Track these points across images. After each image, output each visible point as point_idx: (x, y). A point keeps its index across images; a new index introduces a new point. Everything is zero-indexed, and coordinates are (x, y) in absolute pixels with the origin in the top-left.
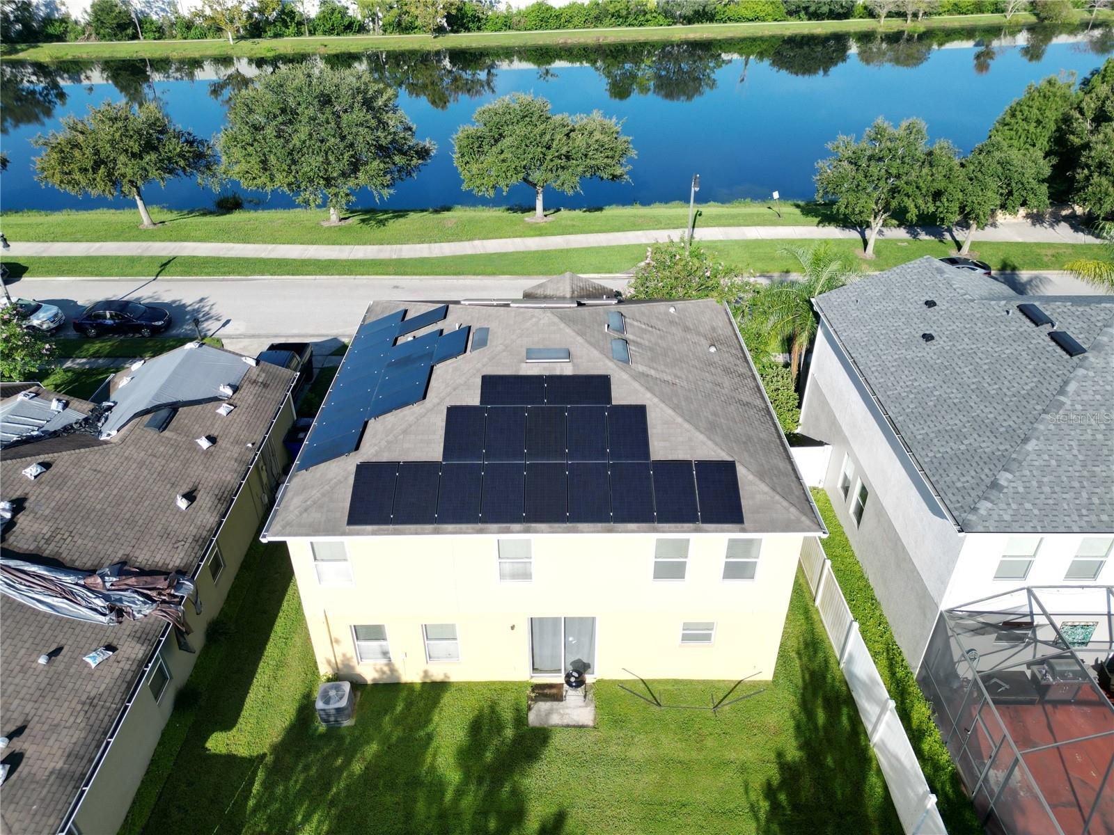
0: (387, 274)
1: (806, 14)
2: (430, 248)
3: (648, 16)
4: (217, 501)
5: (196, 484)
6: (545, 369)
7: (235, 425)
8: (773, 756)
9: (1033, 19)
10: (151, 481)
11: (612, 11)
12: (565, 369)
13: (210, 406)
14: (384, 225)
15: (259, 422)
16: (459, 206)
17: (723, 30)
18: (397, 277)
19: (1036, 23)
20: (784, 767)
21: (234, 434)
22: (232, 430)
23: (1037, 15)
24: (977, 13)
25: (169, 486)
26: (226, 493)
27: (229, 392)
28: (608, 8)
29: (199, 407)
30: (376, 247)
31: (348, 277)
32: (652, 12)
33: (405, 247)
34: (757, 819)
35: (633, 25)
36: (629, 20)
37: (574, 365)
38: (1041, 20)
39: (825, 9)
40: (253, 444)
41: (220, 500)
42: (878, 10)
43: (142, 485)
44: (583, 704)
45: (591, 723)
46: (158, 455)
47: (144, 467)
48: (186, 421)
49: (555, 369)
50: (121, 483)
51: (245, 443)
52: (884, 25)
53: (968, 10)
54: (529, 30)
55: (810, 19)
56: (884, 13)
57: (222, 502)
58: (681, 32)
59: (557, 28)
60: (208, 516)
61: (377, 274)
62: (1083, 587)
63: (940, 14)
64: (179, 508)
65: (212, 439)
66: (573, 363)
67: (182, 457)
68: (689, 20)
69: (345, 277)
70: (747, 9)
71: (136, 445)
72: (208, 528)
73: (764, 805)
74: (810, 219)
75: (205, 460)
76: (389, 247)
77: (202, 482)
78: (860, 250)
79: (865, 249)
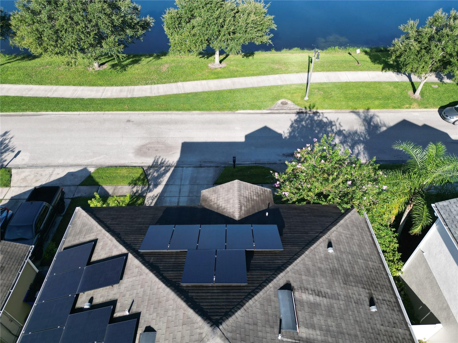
0: (124, 110)
2: (151, 88)
14: (125, 70)
18: (130, 112)
30: (119, 88)
33: (137, 88)
61: (117, 110)
74: (377, 65)
76: (126, 88)
78: (411, 92)
79: (415, 91)
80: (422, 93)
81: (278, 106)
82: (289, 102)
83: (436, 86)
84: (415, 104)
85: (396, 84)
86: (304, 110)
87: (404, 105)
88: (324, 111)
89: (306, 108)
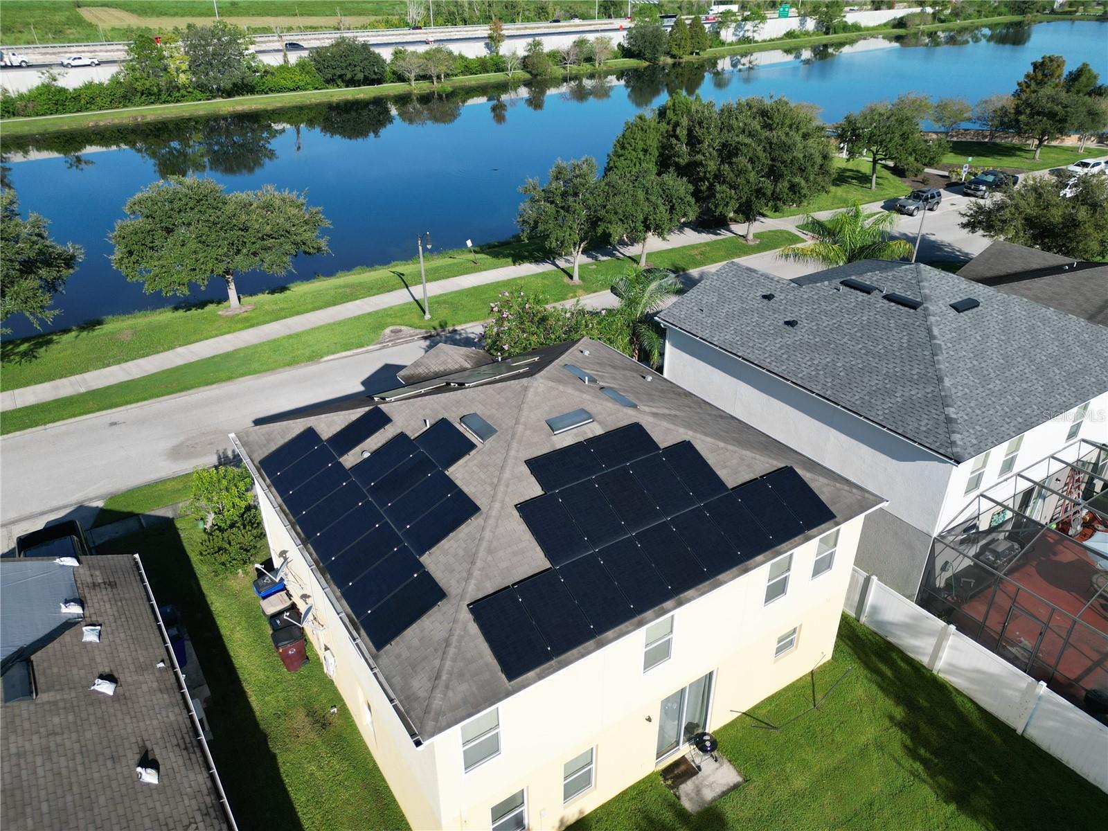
0: (89, 413)
1: (343, 81)
3: (183, 92)
4: (185, 753)
5: (140, 743)
6: (576, 435)
7: (120, 648)
8: (887, 723)
9: (528, 76)
10: (80, 768)
11: (139, 89)
12: (594, 430)
13: (67, 636)
15: (145, 633)
16: (110, 317)
17: (270, 100)
18: (104, 412)
19: (532, 79)
20: (902, 726)
21: (130, 661)
22: (122, 655)
23: (530, 72)
24: (484, 73)
25: (109, 764)
26: (186, 737)
27: (75, 610)
28: (135, 86)
29: (54, 646)
30: (47, 385)
31: (34, 429)
32: (186, 88)
33: (87, 376)
34: (924, 781)
35: (168, 102)
36: (163, 97)
37: (600, 423)
38: (535, 76)
39: (360, 76)
40: (163, 661)
41: (186, 749)
42: (407, 75)
43: (73, 779)
44: (717, 765)
45: (739, 779)
46: (58, 730)
47: (54, 755)
48: (55, 670)
49: (586, 433)
50: (43, 793)
51: (153, 667)
52: (418, 87)
53: (477, 71)
54: (42, 115)
55: (347, 86)
56: (412, 76)
57: (191, 750)
58: (225, 106)
59: (78, 111)
60: (192, 776)
61: (75, 416)
62: (1006, 480)
63: (456, 75)
64: (148, 784)
65: (110, 678)
66: (597, 421)
67: (92, 719)
68: (229, 94)
69: (30, 430)
70: (285, 79)
71: (16, 731)
72: (205, 792)
73: (918, 766)
74: (503, 260)
75: (124, 708)
76: (64, 381)
77: (145, 738)
78: (566, 279)
79: (571, 277)
80: (581, 277)
81: (389, 337)
82: (403, 328)
83: (594, 267)
84: (580, 292)
85: (543, 275)
86: (433, 333)
87: (566, 295)
88: (464, 326)
89: (435, 328)
